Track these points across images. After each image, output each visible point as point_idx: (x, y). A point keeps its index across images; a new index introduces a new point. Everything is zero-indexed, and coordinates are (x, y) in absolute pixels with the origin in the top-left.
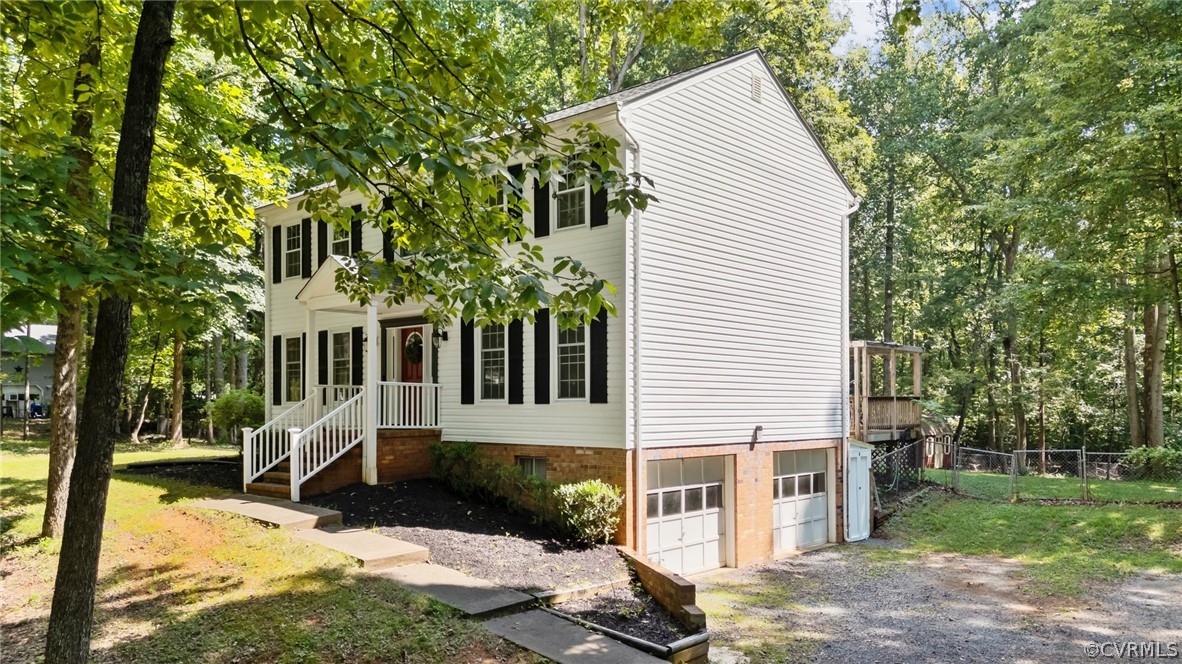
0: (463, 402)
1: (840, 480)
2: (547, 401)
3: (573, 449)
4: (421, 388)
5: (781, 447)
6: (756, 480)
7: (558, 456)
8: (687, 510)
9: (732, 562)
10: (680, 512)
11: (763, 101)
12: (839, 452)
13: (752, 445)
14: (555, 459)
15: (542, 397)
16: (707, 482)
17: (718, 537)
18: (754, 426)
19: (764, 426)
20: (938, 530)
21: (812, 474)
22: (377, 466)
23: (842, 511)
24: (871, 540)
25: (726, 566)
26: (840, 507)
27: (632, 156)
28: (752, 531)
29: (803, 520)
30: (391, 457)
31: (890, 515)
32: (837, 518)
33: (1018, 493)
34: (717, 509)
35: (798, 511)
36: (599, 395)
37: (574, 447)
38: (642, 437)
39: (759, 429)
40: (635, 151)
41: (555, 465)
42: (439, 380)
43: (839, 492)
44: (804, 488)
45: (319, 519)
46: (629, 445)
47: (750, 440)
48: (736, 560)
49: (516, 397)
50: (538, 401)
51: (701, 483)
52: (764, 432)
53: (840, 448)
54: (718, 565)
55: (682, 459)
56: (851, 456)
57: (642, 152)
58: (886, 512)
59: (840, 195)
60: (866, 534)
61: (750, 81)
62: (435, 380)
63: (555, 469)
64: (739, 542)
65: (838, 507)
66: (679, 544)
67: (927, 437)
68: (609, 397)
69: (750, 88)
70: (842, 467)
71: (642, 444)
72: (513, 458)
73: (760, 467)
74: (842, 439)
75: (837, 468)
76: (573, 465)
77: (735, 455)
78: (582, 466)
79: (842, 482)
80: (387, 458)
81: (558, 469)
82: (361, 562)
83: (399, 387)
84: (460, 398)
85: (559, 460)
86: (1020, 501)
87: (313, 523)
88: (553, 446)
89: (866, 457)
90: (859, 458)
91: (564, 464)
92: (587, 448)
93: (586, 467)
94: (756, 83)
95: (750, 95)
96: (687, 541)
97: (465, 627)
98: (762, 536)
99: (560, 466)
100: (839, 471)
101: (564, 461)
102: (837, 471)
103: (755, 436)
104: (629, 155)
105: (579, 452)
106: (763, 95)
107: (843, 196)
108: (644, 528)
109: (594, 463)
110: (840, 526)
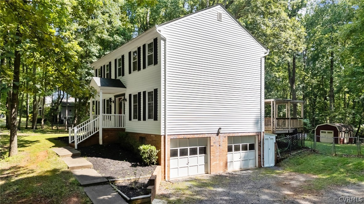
0: (129, 120)
1: (260, 146)
2: (145, 120)
4: (122, 116)
5: (231, 135)
6: (220, 146)
8: (190, 155)
9: (209, 172)
10: (187, 155)
11: (222, 21)
12: (259, 137)
13: (218, 134)
14: (147, 138)
15: (144, 119)
16: (199, 146)
17: (204, 164)
18: (218, 128)
19: (222, 128)
20: (300, 164)
21: (248, 144)
22: (102, 139)
23: (261, 156)
24: (274, 167)
25: (207, 173)
26: (260, 155)
27: (164, 42)
28: (218, 162)
29: (243, 159)
30: (107, 136)
31: (285, 159)
32: (259, 159)
33: (335, 152)
34: (204, 155)
35: (241, 156)
36: (156, 119)
37: (151, 134)
38: (167, 131)
39: (220, 129)
40: (165, 40)
42: (125, 113)
43: (259, 150)
44: (245, 148)
45: (73, 154)
46: (162, 133)
47: (216, 132)
48: (210, 171)
49: (139, 119)
50: (143, 120)
51: (197, 146)
52: (222, 130)
53: (260, 135)
54: (204, 173)
55: (189, 138)
56: (265, 138)
57: (167, 40)
58: (283, 157)
59: (261, 50)
60: (272, 164)
61: (217, 15)
62: (124, 114)
64: (211, 166)
65: (259, 155)
66: (187, 165)
67: (340, 132)
68: (158, 119)
69: (217, 17)
70: (261, 142)
71: (167, 134)
72: (139, 137)
73: (221, 141)
74: (261, 132)
75: (258, 142)
76: (151, 140)
77: (210, 137)
79: (261, 147)
80: (106, 137)
81: (148, 141)
82: (68, 168)
83: (118, 116)
84: (129, 119)
86: (336, 155)
87: (71, 155)
88: (147, 134)
89: (273, 139)
90: (269, 139)
91: (149, 139)
93: (153, 140)
94: (220, 16)
95: (217, 19)
96: (190, 165)
97: (78, 188)
98: (222, 164)
100: (260, 143)
102: (259, 143)
103: (218, 131)
104: (162, 42)
105: (152, 136)
106: (222, 18)
107: (262, 50)
108: (169, 160)
109: (155, 139)
110: (260, 162)
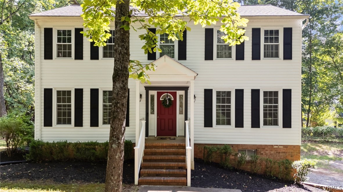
0: (205, 126)
3: (272, 146)
7: (264, 149)
14: (262, 150)
37: (273, 145)
41: (262, 152)
49: (239, 126)
63: (262, 154)
68: (292, 126)
76: (272, 152)
78: (277, 152)
81: (264, 154)
85: (264, 150)
88: (261, 145)
91: (267, 152)
92: (280, 145)
93: (279, 153)
99: (265, 153)
101: (267, 150)
109: (283, 151)
